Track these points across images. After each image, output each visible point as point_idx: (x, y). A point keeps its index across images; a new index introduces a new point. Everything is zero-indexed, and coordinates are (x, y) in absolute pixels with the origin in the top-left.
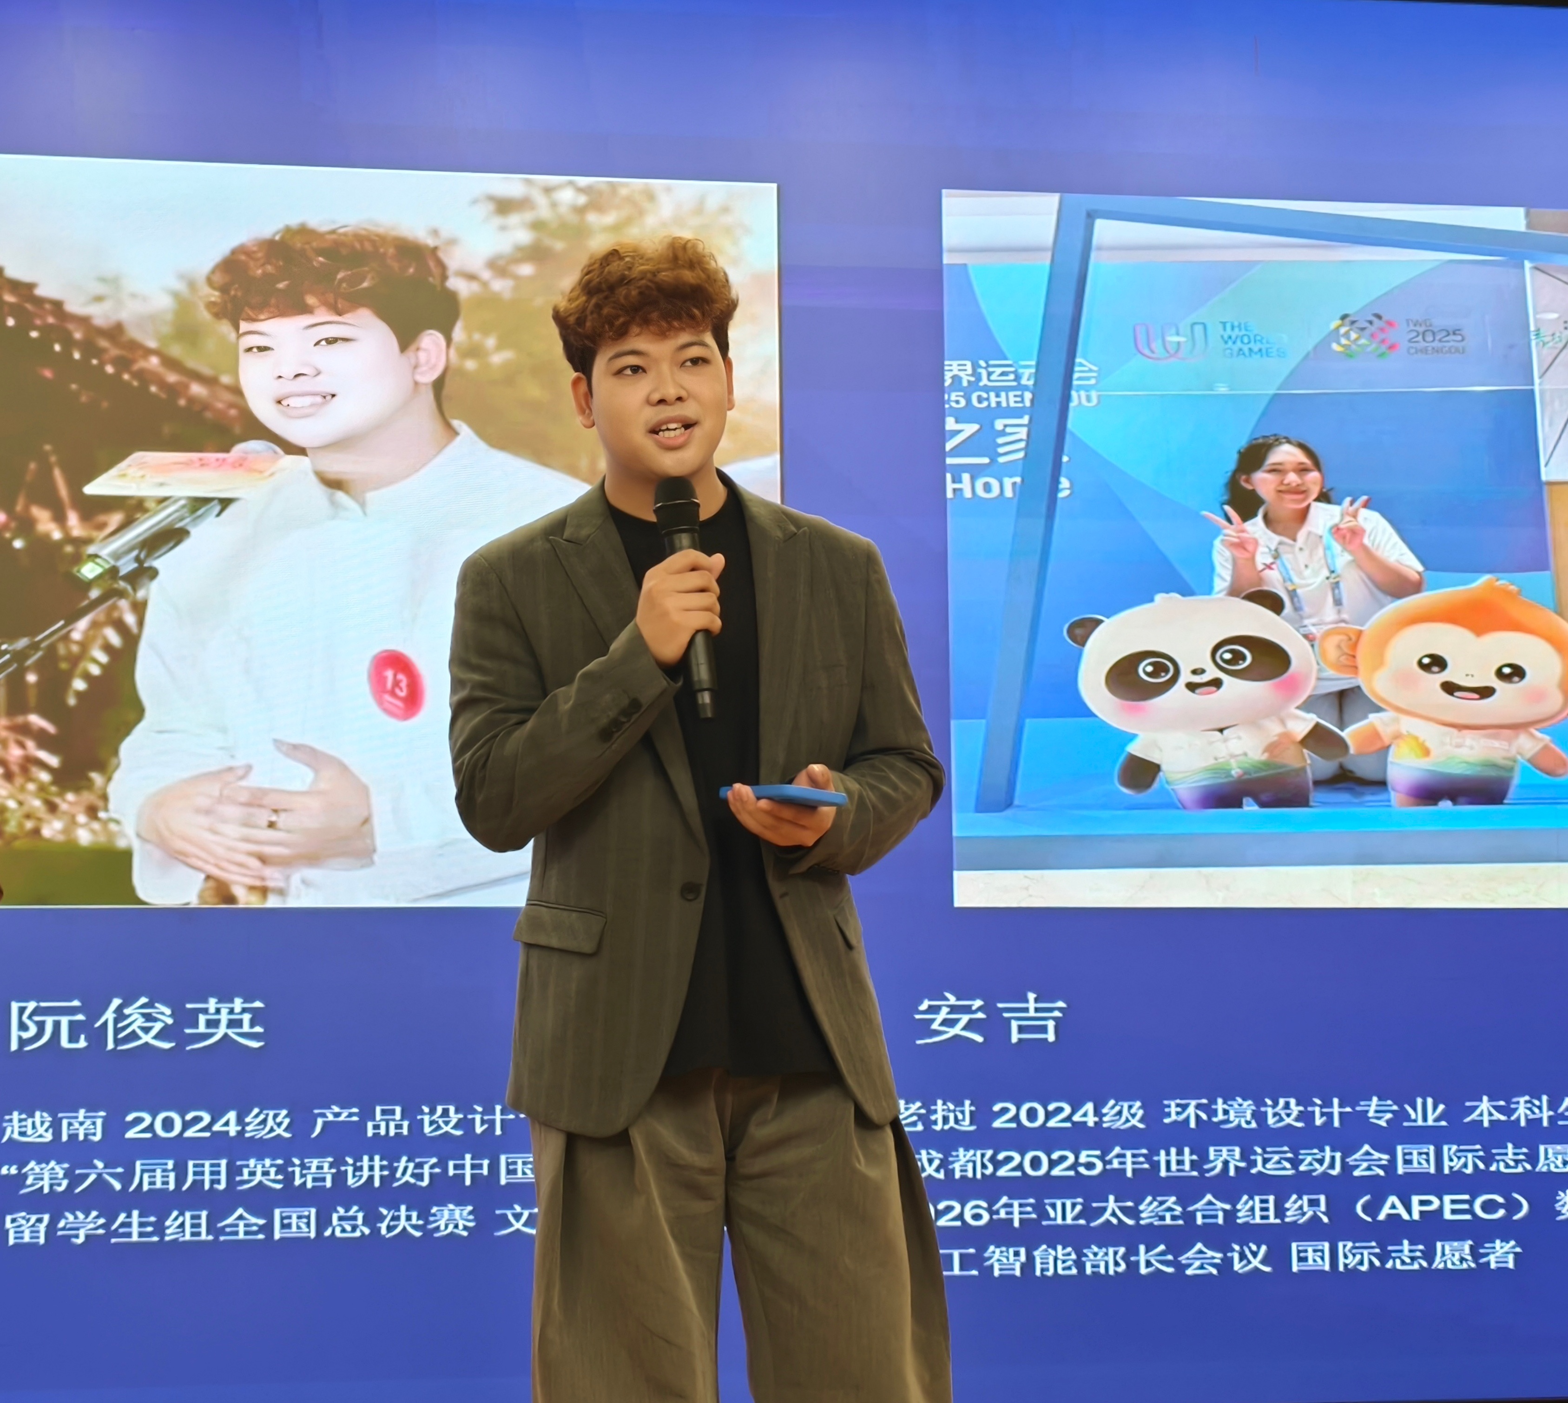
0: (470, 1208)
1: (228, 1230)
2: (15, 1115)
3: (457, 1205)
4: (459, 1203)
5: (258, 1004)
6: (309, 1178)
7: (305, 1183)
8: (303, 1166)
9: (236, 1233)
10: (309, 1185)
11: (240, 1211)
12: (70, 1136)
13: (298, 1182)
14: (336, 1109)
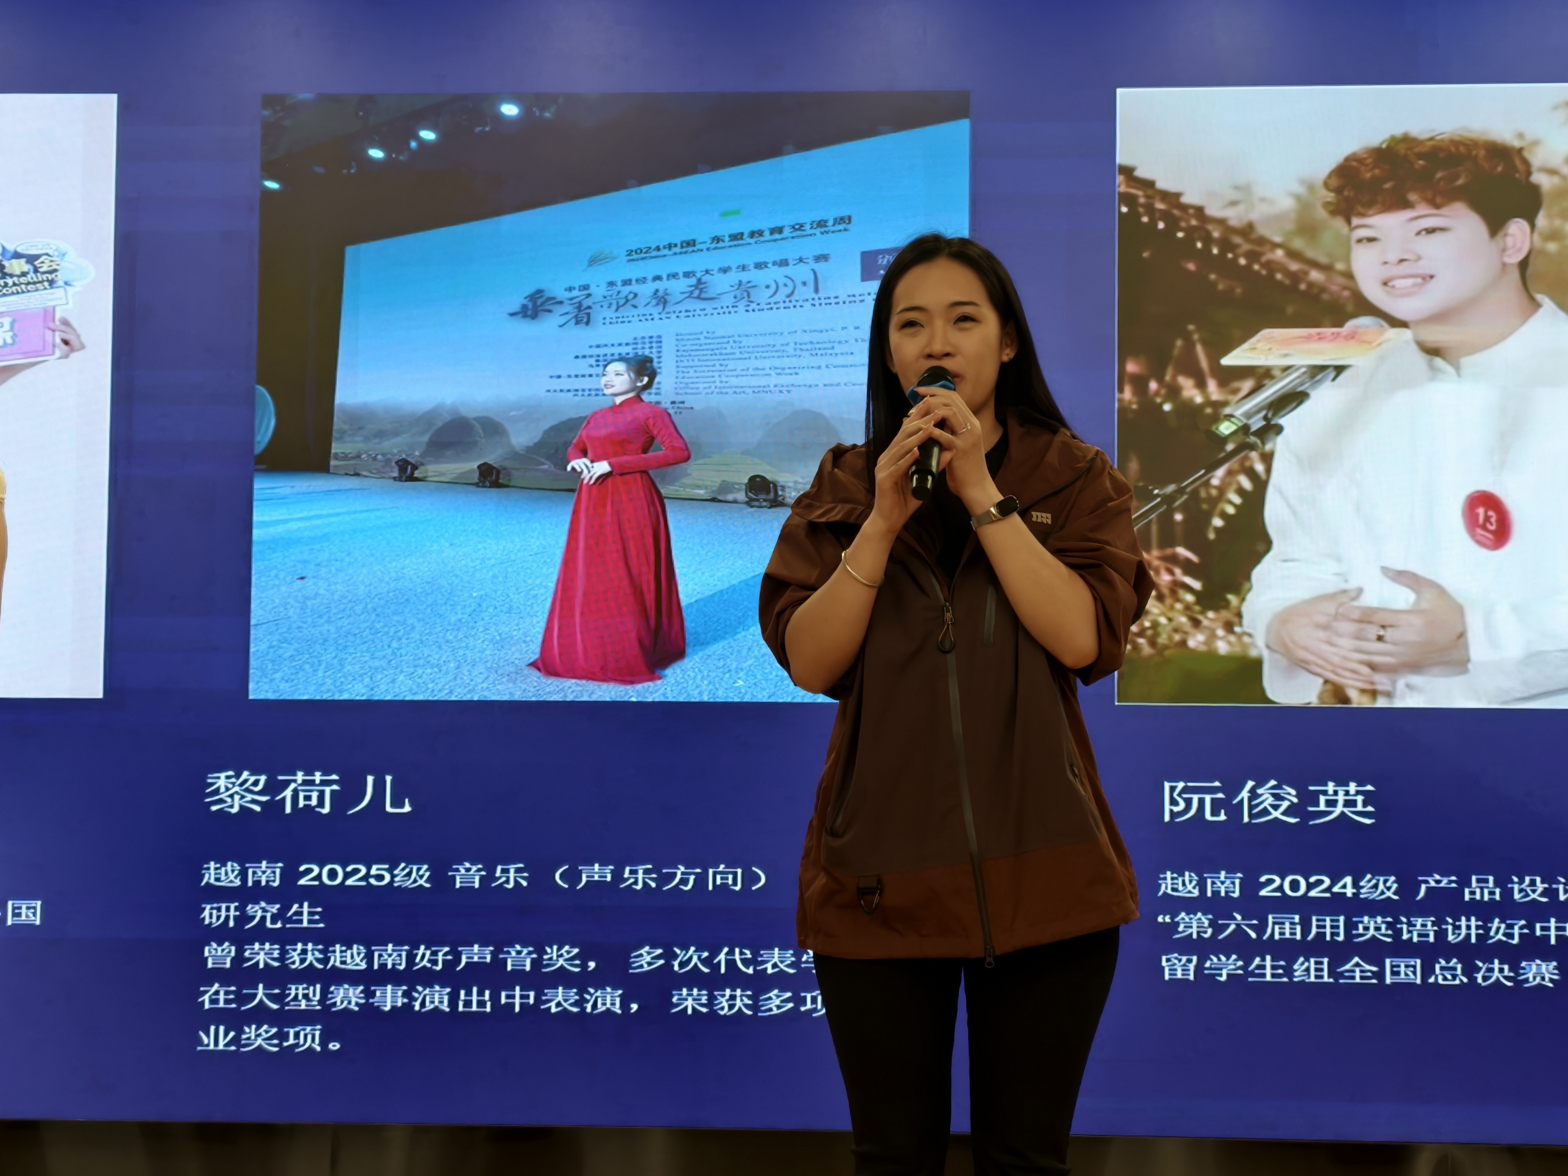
0: (1555, 964)
1: (1347, 974)
2: (1169, 874)
3: (1543, 961)
4: (1546, 959)
5: (1369, 788)
6: (1415, 934)
7: (1411, 939)
8: (1410, 924)
9: (1353, 978)
10: (1415, 939)
11: (1356, 959)
12: (1213, 892)
13: (1405, 936)
14: (1438, 877)
